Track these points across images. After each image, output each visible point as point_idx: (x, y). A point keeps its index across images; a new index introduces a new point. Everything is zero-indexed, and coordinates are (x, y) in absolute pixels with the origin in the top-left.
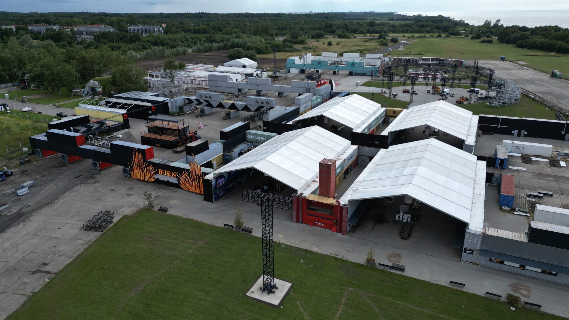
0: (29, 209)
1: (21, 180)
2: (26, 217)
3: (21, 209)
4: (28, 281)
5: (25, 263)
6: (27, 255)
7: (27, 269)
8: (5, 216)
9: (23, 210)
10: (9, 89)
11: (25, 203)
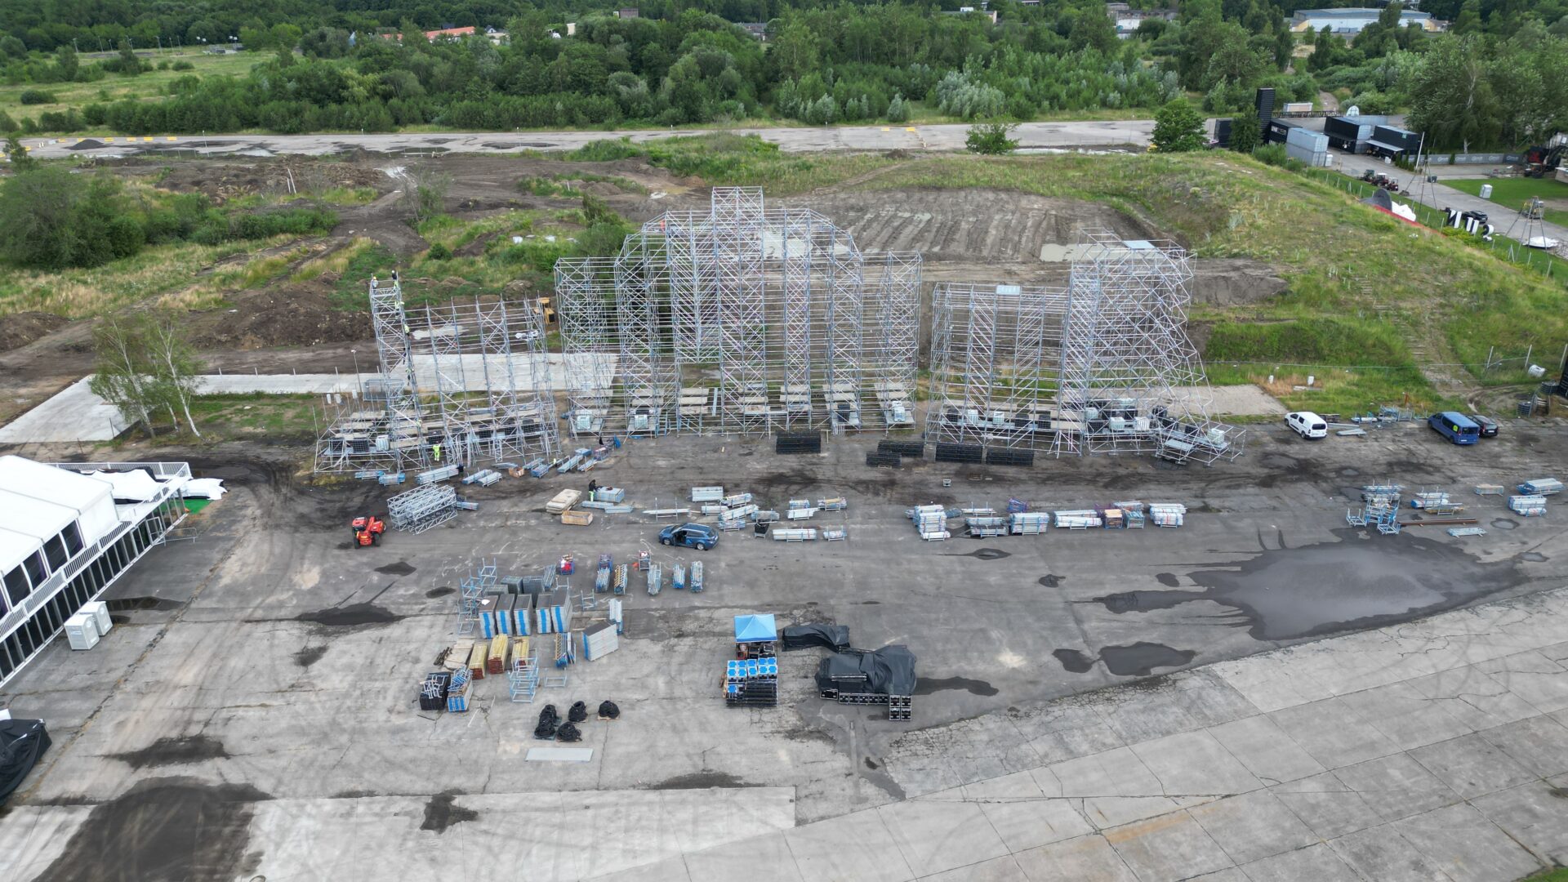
0: (1544, 569)
1: (1518, 463)
2: (1535, 593)
3: (1519, 558)
4: (1538, 808)
5: (1530, 744)
6: (1539, 719)
7: (1535, 765)
8: (1474, 559)
9: (1526, 564)
10: (1490, 169)
11: (1532, 544)
